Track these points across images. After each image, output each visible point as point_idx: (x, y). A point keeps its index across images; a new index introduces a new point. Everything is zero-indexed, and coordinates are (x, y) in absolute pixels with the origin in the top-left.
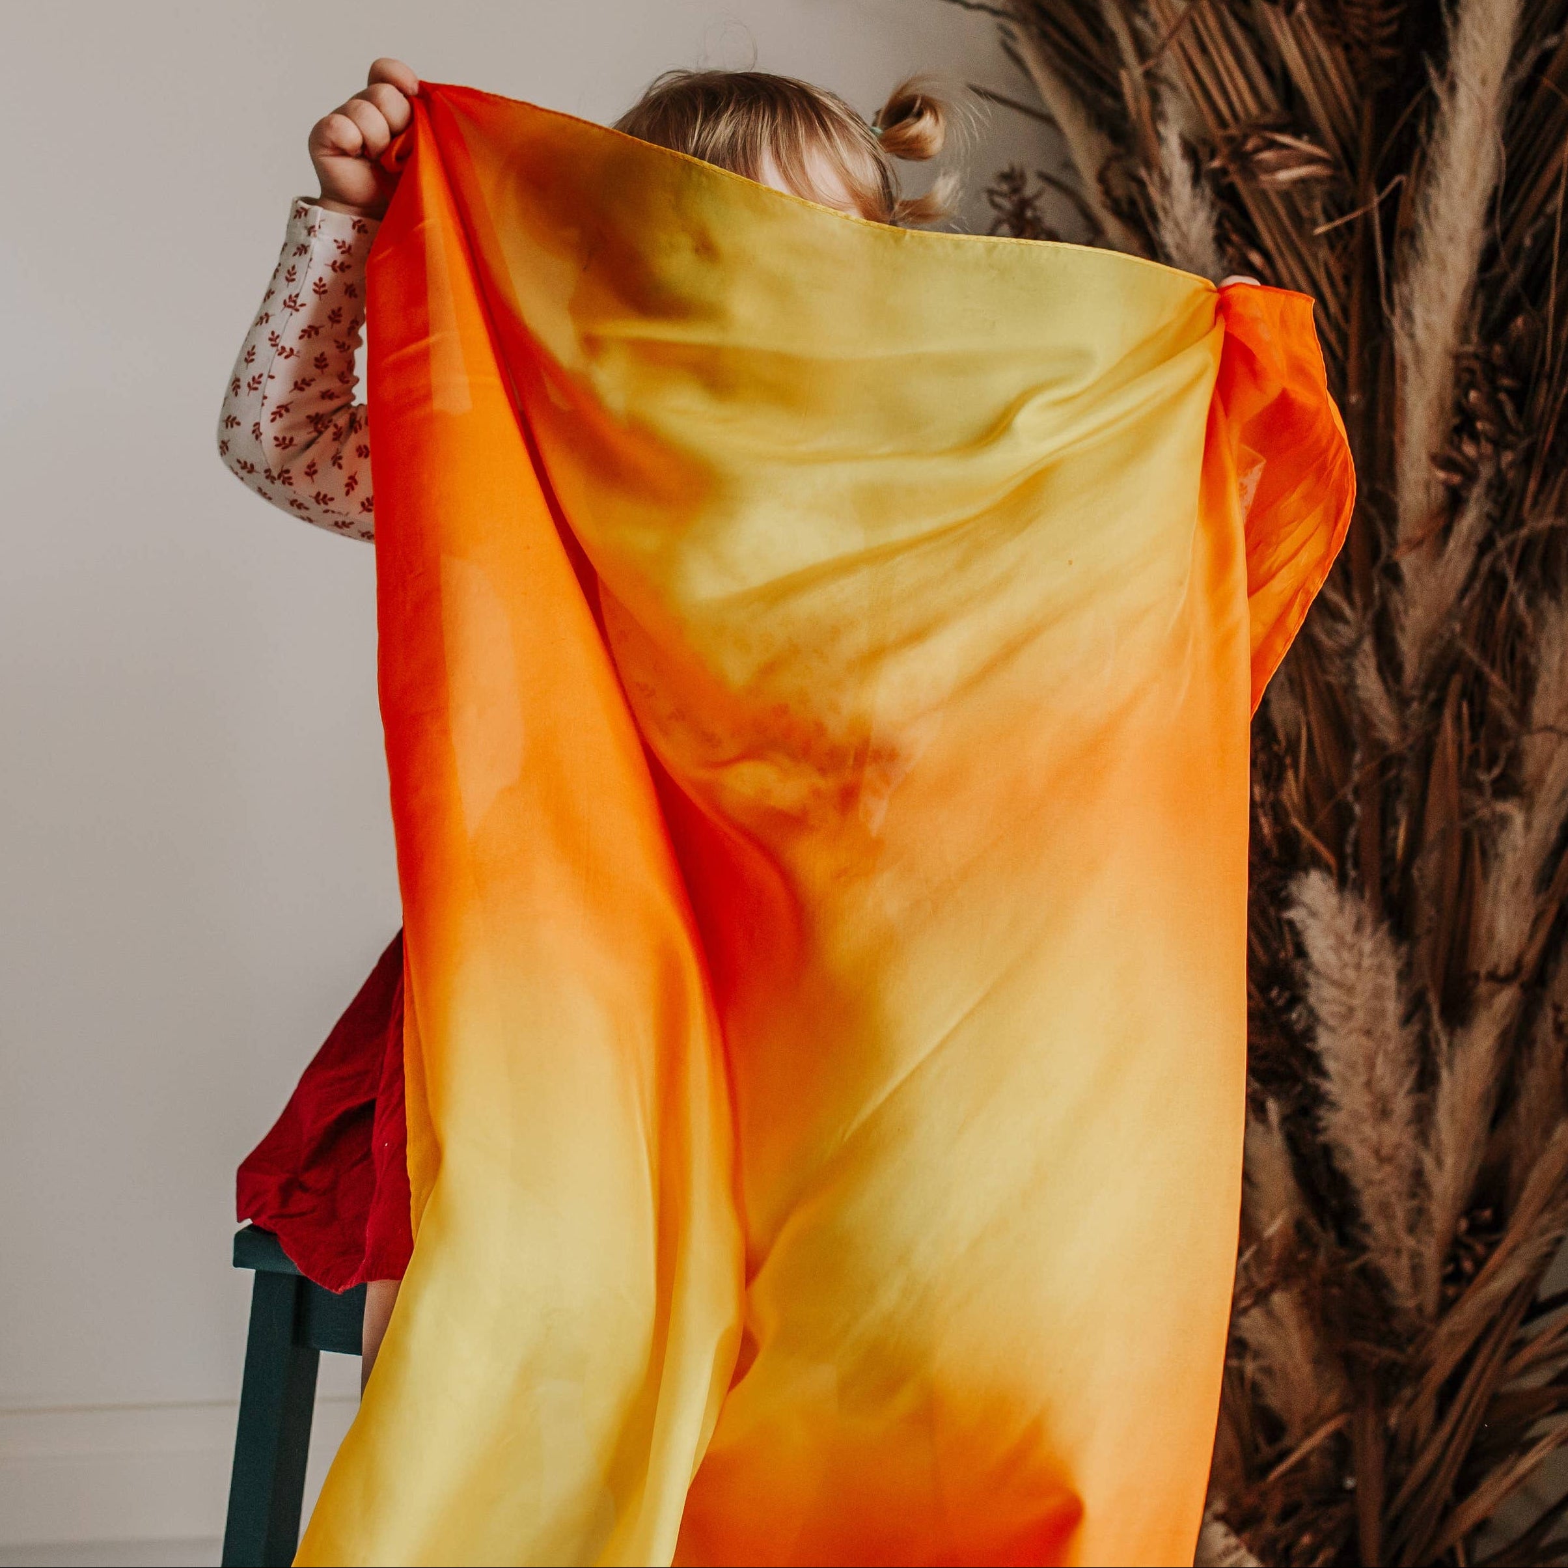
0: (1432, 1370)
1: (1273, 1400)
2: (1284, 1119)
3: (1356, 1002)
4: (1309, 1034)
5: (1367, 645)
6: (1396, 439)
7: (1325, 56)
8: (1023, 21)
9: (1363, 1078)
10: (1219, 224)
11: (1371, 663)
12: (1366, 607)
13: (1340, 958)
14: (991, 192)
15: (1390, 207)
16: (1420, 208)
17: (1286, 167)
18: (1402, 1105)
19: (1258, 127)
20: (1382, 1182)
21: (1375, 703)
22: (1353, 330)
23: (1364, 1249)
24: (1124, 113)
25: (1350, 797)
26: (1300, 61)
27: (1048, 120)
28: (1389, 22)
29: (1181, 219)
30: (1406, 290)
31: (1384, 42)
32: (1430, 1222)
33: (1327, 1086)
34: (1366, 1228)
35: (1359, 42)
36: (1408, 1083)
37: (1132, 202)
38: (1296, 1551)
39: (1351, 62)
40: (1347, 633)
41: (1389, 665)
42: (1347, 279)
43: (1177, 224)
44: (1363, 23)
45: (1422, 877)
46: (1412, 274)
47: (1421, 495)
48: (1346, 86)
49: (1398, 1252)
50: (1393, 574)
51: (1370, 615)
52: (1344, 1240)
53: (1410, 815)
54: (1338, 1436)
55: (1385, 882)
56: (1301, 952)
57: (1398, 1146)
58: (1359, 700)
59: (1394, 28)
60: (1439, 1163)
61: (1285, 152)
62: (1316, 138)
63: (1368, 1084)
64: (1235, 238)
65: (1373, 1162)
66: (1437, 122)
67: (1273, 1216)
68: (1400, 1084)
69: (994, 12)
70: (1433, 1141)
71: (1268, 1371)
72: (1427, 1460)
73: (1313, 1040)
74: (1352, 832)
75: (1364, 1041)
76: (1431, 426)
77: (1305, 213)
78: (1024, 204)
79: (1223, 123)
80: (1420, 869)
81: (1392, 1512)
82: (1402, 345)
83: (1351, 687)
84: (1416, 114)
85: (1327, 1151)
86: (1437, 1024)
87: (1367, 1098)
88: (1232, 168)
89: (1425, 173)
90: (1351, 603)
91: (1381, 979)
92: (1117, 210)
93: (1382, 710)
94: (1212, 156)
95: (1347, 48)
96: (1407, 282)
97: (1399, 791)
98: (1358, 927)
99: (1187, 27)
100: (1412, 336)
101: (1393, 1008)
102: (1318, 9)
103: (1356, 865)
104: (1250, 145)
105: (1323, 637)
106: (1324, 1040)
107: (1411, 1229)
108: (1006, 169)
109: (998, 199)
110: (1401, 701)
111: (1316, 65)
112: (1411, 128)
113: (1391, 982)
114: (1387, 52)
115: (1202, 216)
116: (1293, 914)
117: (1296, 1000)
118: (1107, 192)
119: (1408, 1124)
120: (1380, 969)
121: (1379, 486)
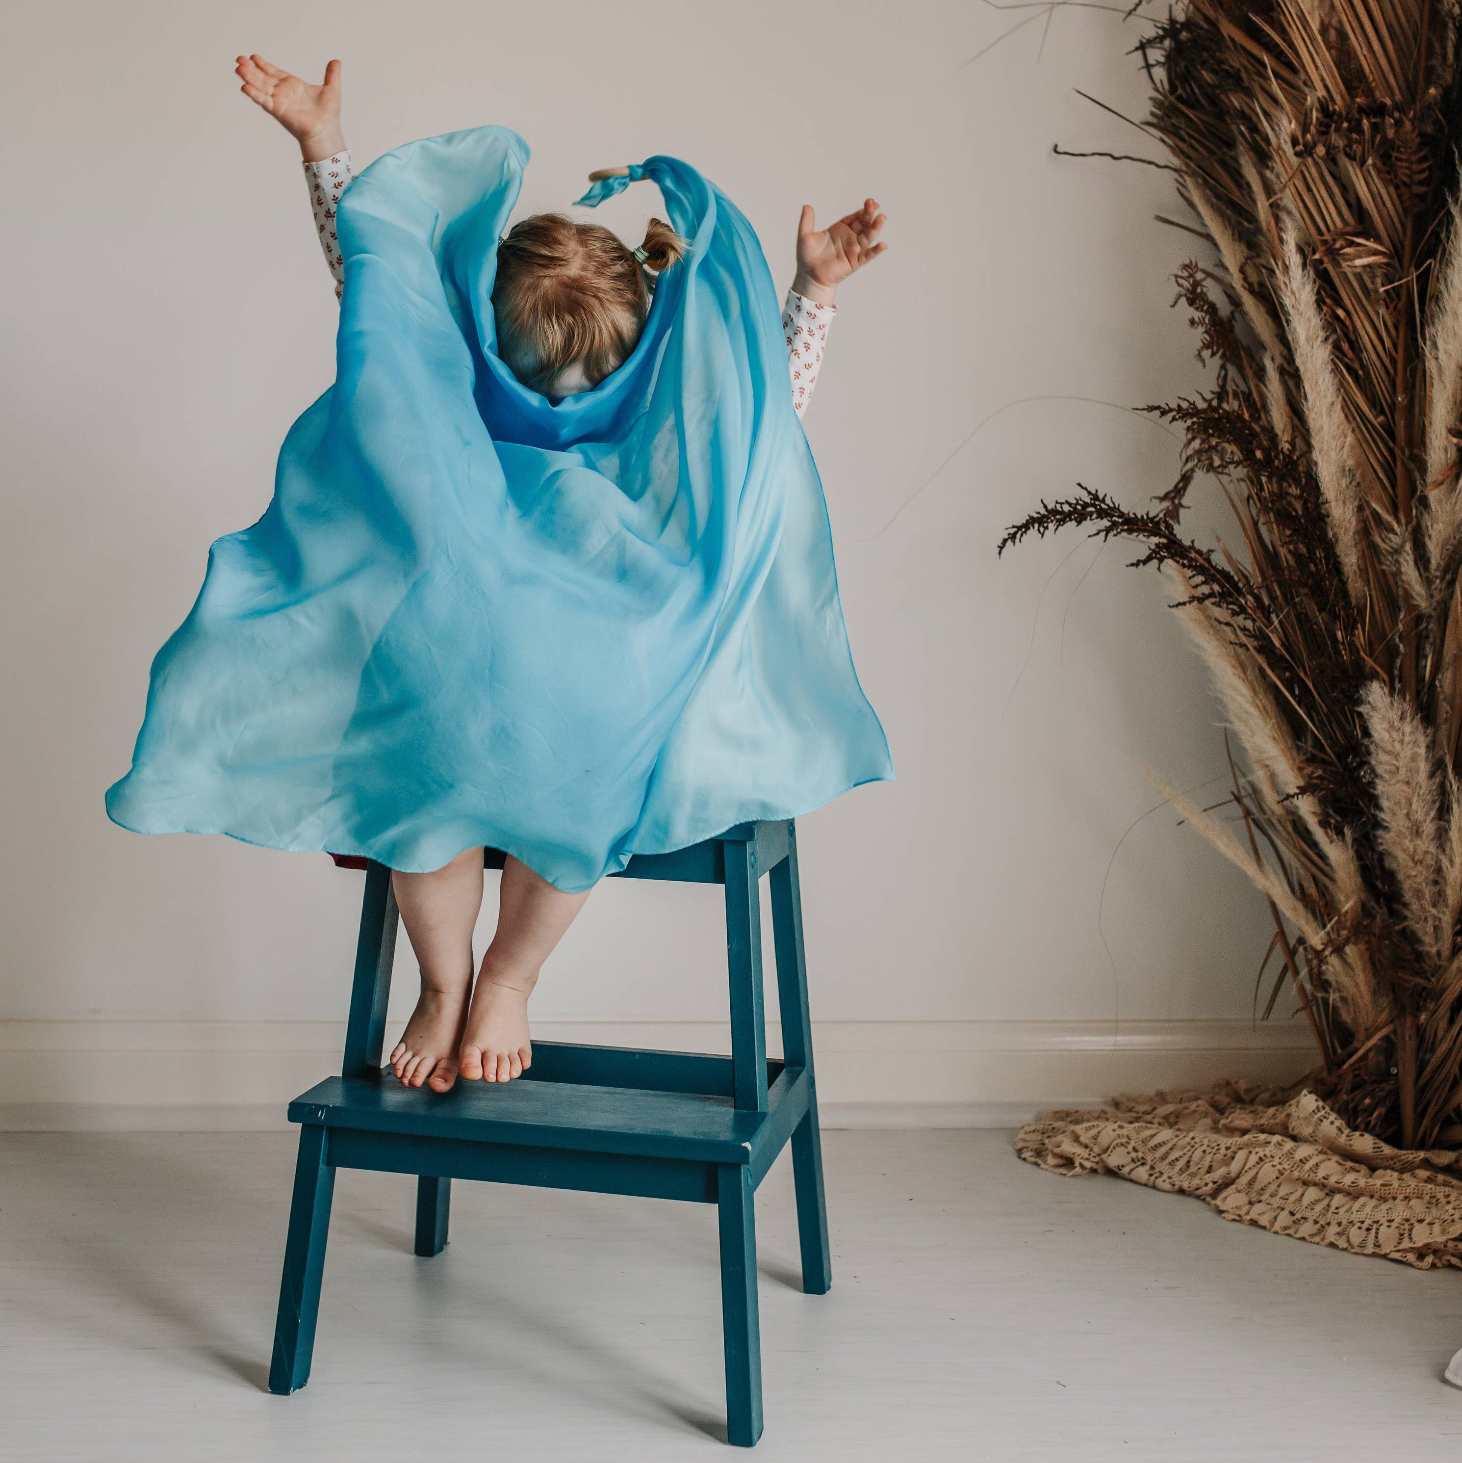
0: (1447, 993)
1: (1346, 1017)
2: (1355, 840)
3: (1400, 764)
4: (1372, 784)
5: (1408, 547)
6: (1427, 423)
7: (1383, 191)
8: (1193, 175)
9: (1405, 811)
10: (1318, 293)
11: (1410, 559)
12: (1407, 523)
13: (1391, 736)
14: (1176, 276)
15: (1424, 279)
16: (1442, 281)
17: (1360, 257)
18: (1429, 828)
19: (1342, 234)
20: (1415, 876)
21: (1413, 583)
22: (1400, 357)
23: (1405, 918)
24: (1259, 230)
25: (1397, 640)
26: (1368, 195)
27: (1208, 237)
28: (1422, 171)
29: (1294, 289)
30: (1433, 331)
31: (1421, 183)
32: (1445, 900)
33: (1382, 815)
34: (1406, 905)
35: (1404, 183)
36: (1433, 813)
37: (1262, 285)
38: (1361, 1107)
39: (1399, 196)
40: (1396, 540)
41: (1422, 559)
42: (1396, 327)
43: (1293, 293)
44: (1408, 172)
45: (1441, 686)
46: (1436, 321)
47: (1443, 456)
48: (1396, 210)
49: (1426, 919)
50: (1424, 502)
51: (1410, 529)
52: (1392, 913)
53: (1434, 652)
54: (1387, 1038)
55: (1418, 694)
56: (1367, 733)
57: (1427, 852)
58: (1403, 581)
59: (1426, 174)
60: (1452, 863)
61: (1360, 248)
62: (1378, 239)
63: (1408, 815)
64: (1328, 301)
65: (1411, 864)
66: (1452, 229)
67: (1347, 900)
68: (1427, 814)
69: (1176, 170)
70: (1448, 851)
71: (1344, 999)
72: (1442, 1050)
73: (1374, 788)
74: (1398, 662)
75: (1405, 788)
76: (1448, 412)
77: (1370, 285)
78: (1196, 284)
79: (1320, 232)
80: (1440, 682)
81: (1422, 1081)
82: (1431, 365)
83: (1399, 573)
84: (1440, 225)
85: (1381, 856)
86: (1451, 776)
87: (1407, 824)
88: (1326, 260)
89: (1445, 261)
90: (1399, 522)
91: (1417, 749)
92: (1251, 290)
93: (1417, 588)
94: (1314, 253)
95: (1397, 187)
96: (1434, 326)
97: (1427, 637)
98: (1402, 718)
99: (1300, 175)
100: (1437, 359)
101: (1423, 767)
102: (1379, 164)
103: (1400, 681)
104: (1337, 245)
105: (1379, 541)
106: (1381, 788)
107: (1434, 906)
108: (1187, 262)
109: (1181, 281)
110: (1428, 582)
111: (1378, 199)
112: (1436, 234)
113: (1422, 751)
114: (1421, 189)
115: (1308, 288)
116: (1361, 709)
117: (1362, 764)
118: (1245, 279)
119: (1433, 840)
120: (1415, 743)
121: (1416, 451)
